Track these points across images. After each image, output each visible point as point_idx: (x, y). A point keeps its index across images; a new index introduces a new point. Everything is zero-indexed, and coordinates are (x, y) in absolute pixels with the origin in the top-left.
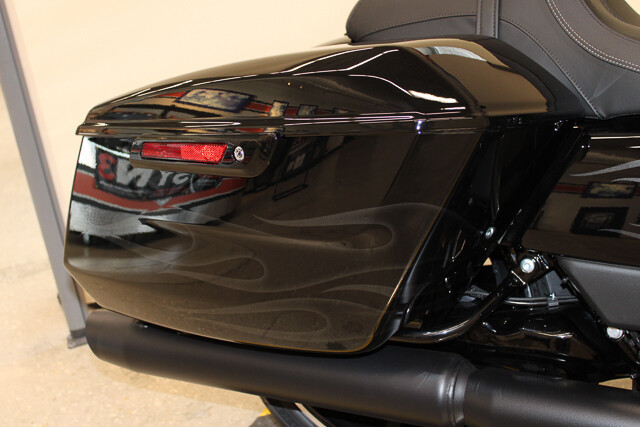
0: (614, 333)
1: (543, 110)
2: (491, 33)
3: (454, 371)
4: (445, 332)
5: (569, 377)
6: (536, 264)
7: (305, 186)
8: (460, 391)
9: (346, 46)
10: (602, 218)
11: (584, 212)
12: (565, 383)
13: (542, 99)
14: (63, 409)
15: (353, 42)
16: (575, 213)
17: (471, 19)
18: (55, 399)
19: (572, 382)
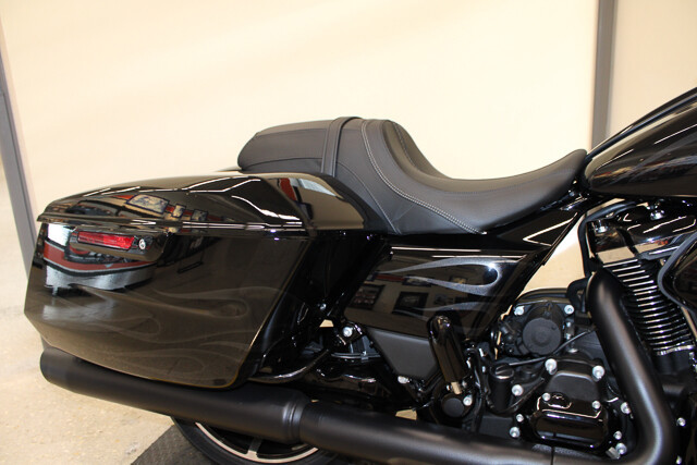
0: (402, 380)
1: (362, 227)
2: (331, 172)
3: (295, 402)
4: (290, 375)
5: (375, 409)
6: (353, 331)
7: (201, 263)
8: (297, 416)
9: (237, 173)
10: (413, 300)
11: (403, 294)
12: (372, 414)
13: (361, 219)
14: (32, 415)
15: (243, 170)
16: (397, 295)
17: (318, 161)
18: (27, 407)
19: (376, 413)
